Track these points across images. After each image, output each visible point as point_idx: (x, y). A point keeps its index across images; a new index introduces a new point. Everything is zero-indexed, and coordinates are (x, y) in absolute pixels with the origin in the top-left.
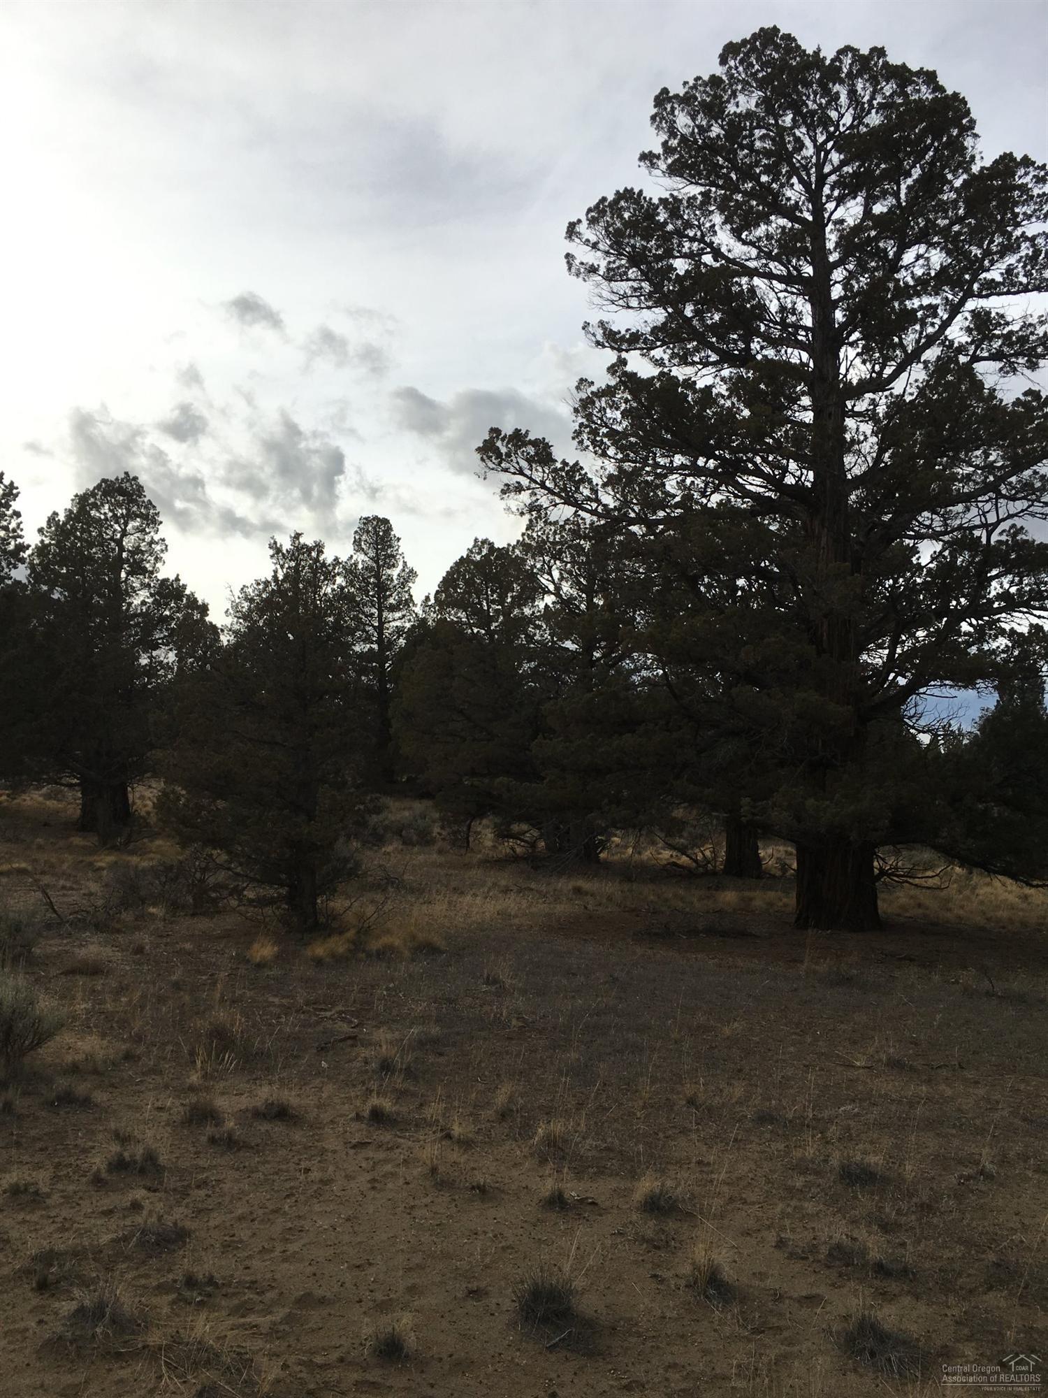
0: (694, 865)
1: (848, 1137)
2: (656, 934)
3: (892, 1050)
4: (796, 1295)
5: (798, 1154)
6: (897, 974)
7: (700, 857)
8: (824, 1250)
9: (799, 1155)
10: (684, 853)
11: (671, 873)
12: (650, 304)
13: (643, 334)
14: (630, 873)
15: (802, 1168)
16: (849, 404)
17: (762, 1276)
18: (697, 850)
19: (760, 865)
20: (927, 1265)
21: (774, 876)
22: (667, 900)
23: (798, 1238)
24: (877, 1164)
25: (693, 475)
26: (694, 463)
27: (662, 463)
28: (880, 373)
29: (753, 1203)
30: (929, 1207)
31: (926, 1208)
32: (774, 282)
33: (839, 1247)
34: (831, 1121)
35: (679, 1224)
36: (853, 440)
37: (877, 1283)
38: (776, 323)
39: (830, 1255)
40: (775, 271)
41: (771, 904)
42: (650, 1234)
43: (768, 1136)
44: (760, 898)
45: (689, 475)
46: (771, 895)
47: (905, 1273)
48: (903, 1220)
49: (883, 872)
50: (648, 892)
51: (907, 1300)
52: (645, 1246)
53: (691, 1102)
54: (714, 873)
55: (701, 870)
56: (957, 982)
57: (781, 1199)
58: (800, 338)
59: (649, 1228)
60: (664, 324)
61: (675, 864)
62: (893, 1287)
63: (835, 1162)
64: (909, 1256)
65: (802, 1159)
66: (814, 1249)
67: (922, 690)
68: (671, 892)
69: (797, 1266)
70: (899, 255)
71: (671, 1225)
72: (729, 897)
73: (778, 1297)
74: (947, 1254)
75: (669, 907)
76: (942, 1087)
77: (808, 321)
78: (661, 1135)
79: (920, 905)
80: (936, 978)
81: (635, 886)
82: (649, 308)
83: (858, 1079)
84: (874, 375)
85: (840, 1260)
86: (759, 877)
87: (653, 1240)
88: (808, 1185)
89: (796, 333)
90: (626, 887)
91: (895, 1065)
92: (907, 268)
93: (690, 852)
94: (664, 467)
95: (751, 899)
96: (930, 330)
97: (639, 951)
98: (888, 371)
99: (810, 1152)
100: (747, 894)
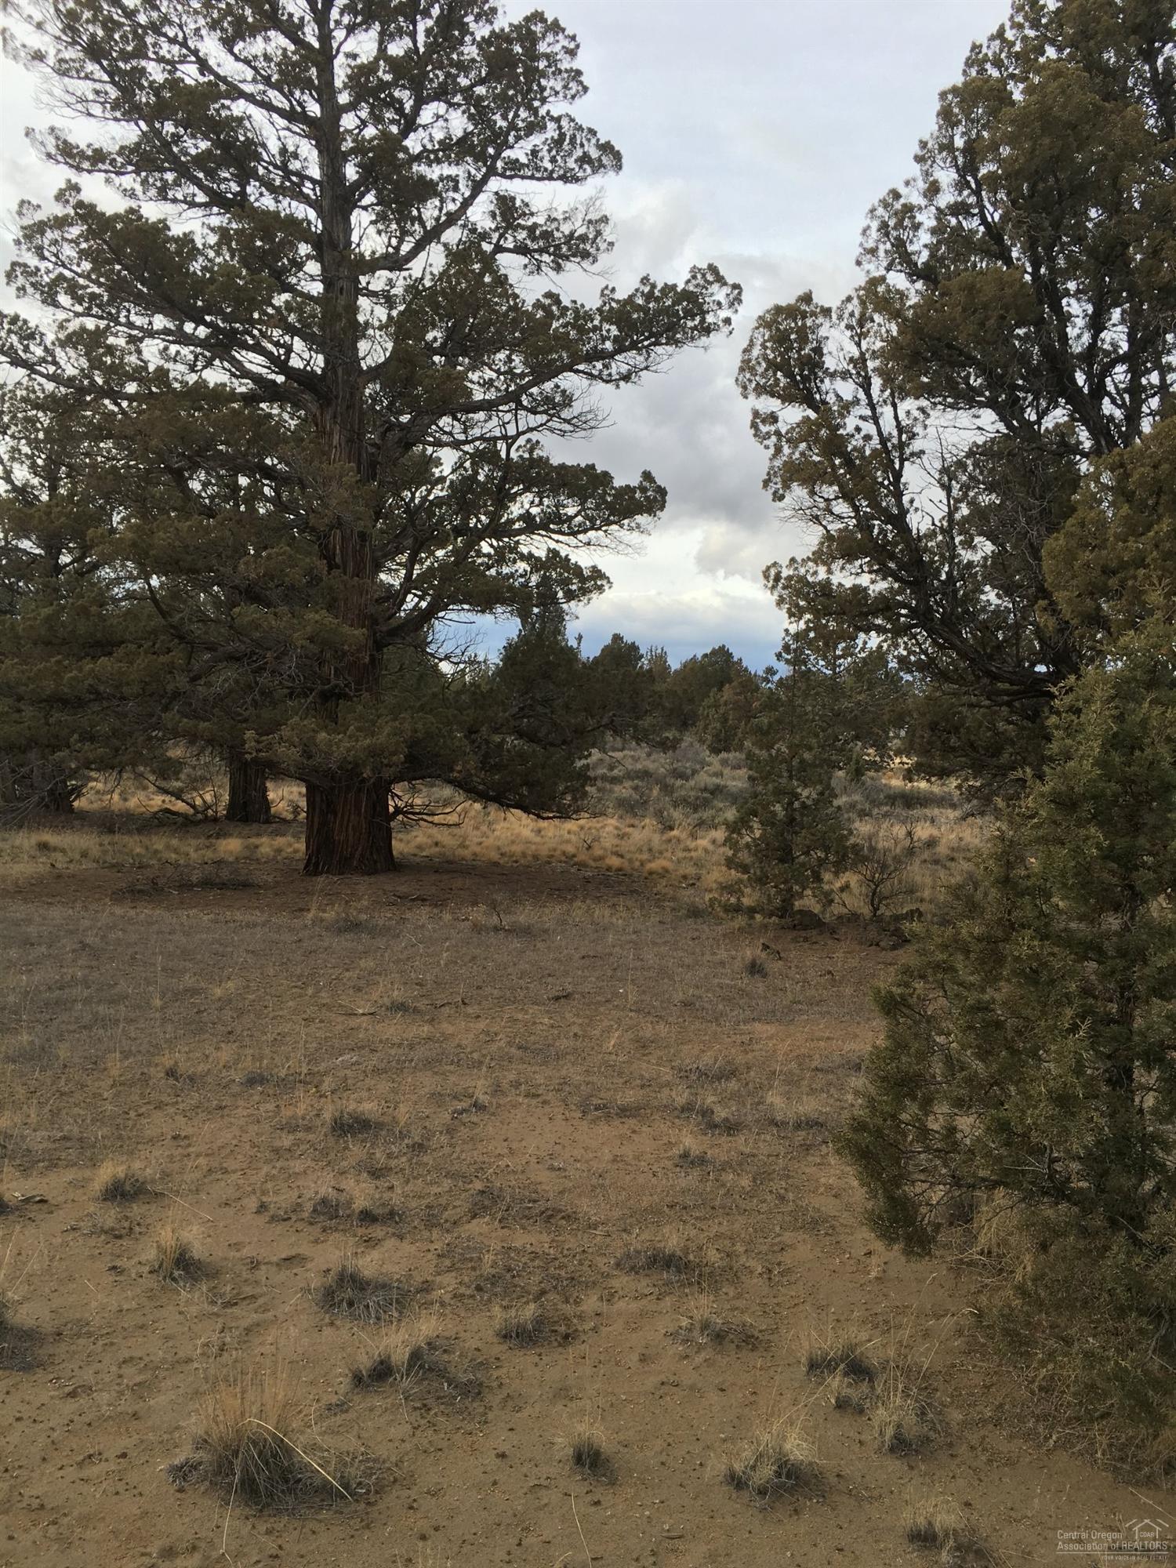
0: (192, 811)
1: (343, 1087)
2: (140, 891)
3: (396, 993)
4: (275, 1259)
5: (286, 1113)
6: (408, 915)
7: (198, 802)
8: (309, 1207)
9: (289, 1113)
10: (179, 798)
11: (163, 821)
12: (118, 114)
13: (110, 153)
14: (109, 823)
15: (291, 1128)
16: (363, 280)
17: (237, 1246)
18: (195, 794)
19: (268, 808)
20: (414, 1204)
21: (284, 821)
22: (156, 852)
23: (282, 1199)
24: (370, 1112)
25: (179, 343)
26: (180, 328)
27: (138, 323)
28: (397, 249)
29: (234, 1172)
30: (421, 1146)
31: (419, 1148)
32: (275, 116)
33: (324, 1201)
34: (326, 1073)
35: (147, 1206)
36: (367, 323)
37: (360, 1231)
38: (276, 167)
39: (315, 1210)
40: (275, 103)
41: (279, 851)
42: (110, 1223)
43: (256, 1098)
44: (267, 845)
45: (173, 342)
46: (280, 841)
47: (392, 1216)
48: (393, 1163)
49: (398, 811)
50: (135, 844)
51: (391, 1243)
52: (103, 1237)
53: (171, 1073)
54: (215, 820)
55: (200, 816)
56: (467, 919)
57: (267, 1162)
58: (305, 190)
59: (110, 1216)
60: (138, 144)
61: (168, 811)
62: (378, 1231)
63: (327, 1116)
64: (396, 1199)
65: (294, 1117)
66: (297, 1208)
67: (441, 614)
68: (160, 843)
69: (280, 1228)
70: (416, 110)
71: (136, 1210)
72: (231, 845)
73: (254, 1265)
74: (435, 1189)
75: (159, 860)
76: (445, 1025)
77: (315, 172)
78: (132, 1114)
79: (437, 844)
80: (447, 917)
81: (117, 837)
82: (116, 119)
83: (359, 1027)
84: (391, 250)
85: (324, 1214)
86: (268, 821)
87: (113, 1229)
88: (297, 1143)
89: (301, 184)
90: (106, 839)
91: (400, 1007)
92: (425, 127)
93: (186, 797)
94: (141, 329)
95: (257, 847)
96: (452, 207)
97: (118, 911)
98: (406, 248)
99: (301, 1109)
100: (254, 840)
